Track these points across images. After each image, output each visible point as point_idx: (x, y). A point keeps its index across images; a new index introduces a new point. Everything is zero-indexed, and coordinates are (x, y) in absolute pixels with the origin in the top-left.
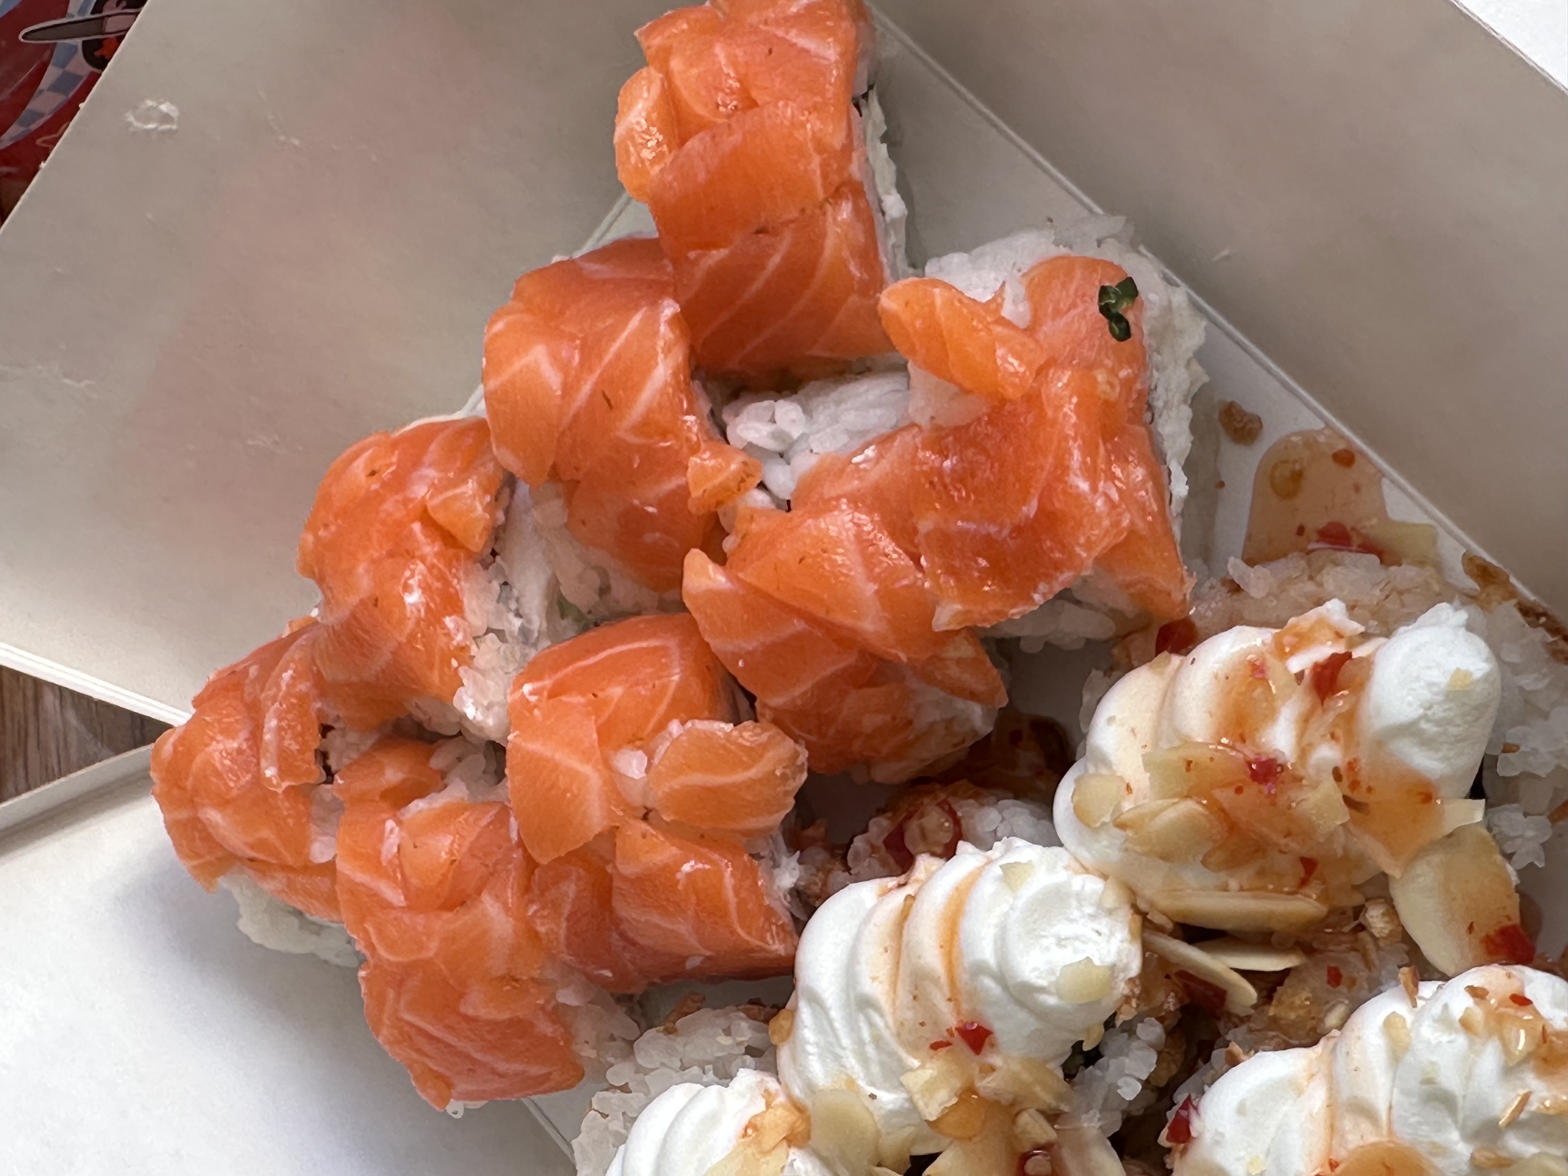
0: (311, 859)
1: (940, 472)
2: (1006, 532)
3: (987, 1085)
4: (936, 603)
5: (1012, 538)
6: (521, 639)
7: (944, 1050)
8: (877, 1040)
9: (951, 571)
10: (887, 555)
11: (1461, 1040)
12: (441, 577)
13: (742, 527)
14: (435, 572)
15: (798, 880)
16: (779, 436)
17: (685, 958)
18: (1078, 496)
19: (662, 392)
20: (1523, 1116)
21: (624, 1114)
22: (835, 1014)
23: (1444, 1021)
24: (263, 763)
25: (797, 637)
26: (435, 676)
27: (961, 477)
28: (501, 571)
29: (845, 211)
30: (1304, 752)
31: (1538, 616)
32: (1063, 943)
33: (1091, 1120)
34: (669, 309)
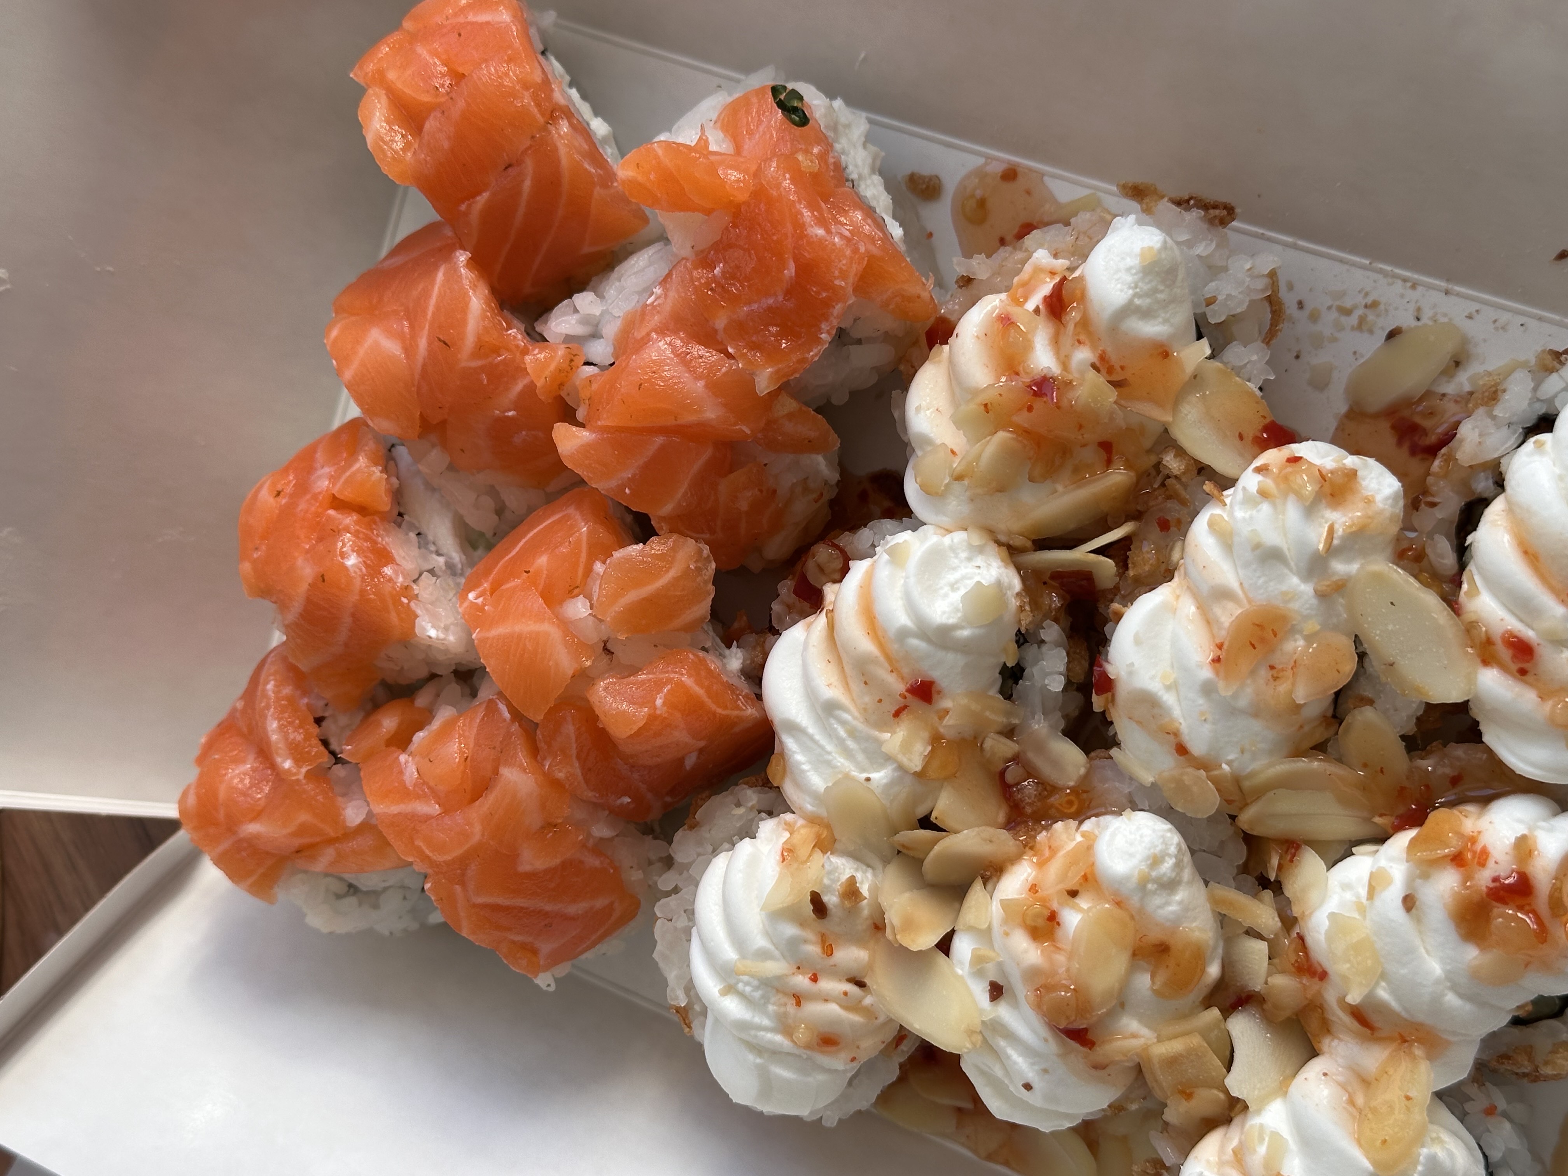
0: (348, 824)
1: (714, 279)
2: (781, 298)
3: (951, 724)
4: (752, 374)
5: (787, 300)
6: (449, 572)
7: (905, 712)
8: (853, 733)
9: (754, 347)
10: (701, 357)
11: (1266, 507)
12: (367, 538)
13: (584, 394)
14: (361, 535)
15: (744, 661)
16: (586, 320)
17: (681, 761)
18: (821, 241)
19: (484, 317)
20: (1336, 542)
21: (685, 911)
22: (812, 730)
23: (1249, 501)
24: (279, 760)
25: (662, 449)
26: (394, 618)
27: (731, 275)
28: (412, 527)
29: (564, 127)
30: (1065, 364)
31: (1188, 201)
32: (955, 586)
33: (1039, 723)
34: (462, 257)
